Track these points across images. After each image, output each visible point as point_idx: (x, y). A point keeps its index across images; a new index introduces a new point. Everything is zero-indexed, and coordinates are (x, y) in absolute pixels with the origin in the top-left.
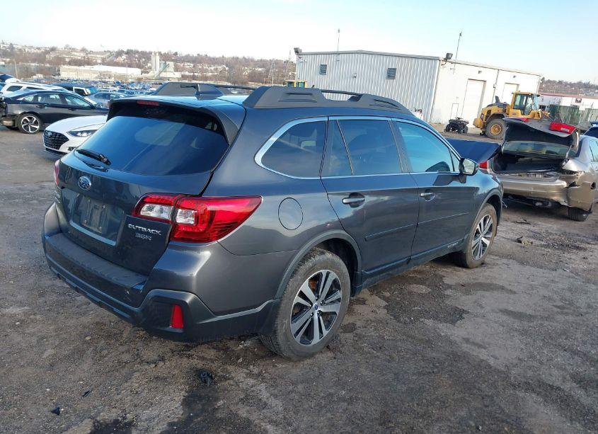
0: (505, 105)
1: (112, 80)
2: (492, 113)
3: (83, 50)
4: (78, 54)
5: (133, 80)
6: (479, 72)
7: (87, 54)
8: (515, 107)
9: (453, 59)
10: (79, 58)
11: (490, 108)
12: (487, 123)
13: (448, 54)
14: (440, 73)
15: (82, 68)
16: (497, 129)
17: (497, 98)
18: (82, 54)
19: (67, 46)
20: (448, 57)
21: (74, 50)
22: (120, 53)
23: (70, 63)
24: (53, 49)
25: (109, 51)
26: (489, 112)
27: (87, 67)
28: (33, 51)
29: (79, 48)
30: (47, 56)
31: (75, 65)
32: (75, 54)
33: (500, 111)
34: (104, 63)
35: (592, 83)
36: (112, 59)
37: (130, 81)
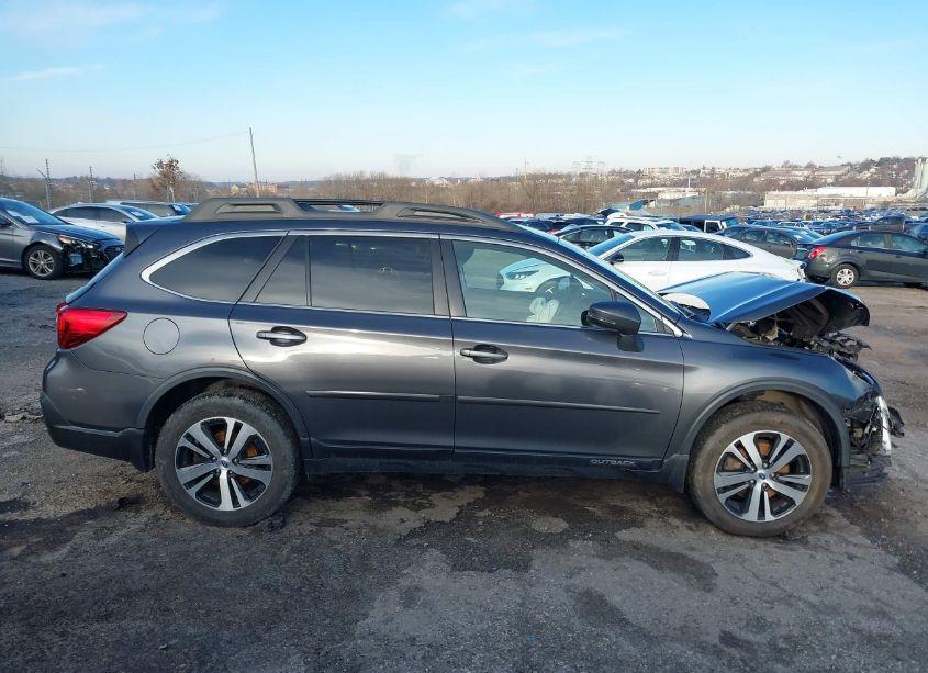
1: (841, 207)
3: (810, 166)
4: (800, 173)
5: (874, 206)
7: (813, 172)
10: (801, 179)
15: (800, 192)
18: (806, 173)
19: (787, 163)
21: (796, 167)
22: (866, 165)
23: (783, 188)
24: (765, 170)
25: (849, 164)
27: (808, 192)
28: (739, 174)
29: (804, 164)
30: (756, 180)
31: (791, 190)
32: (797, 173)
34: (838, 183)
36: (851, 175)
37: (868, 206)
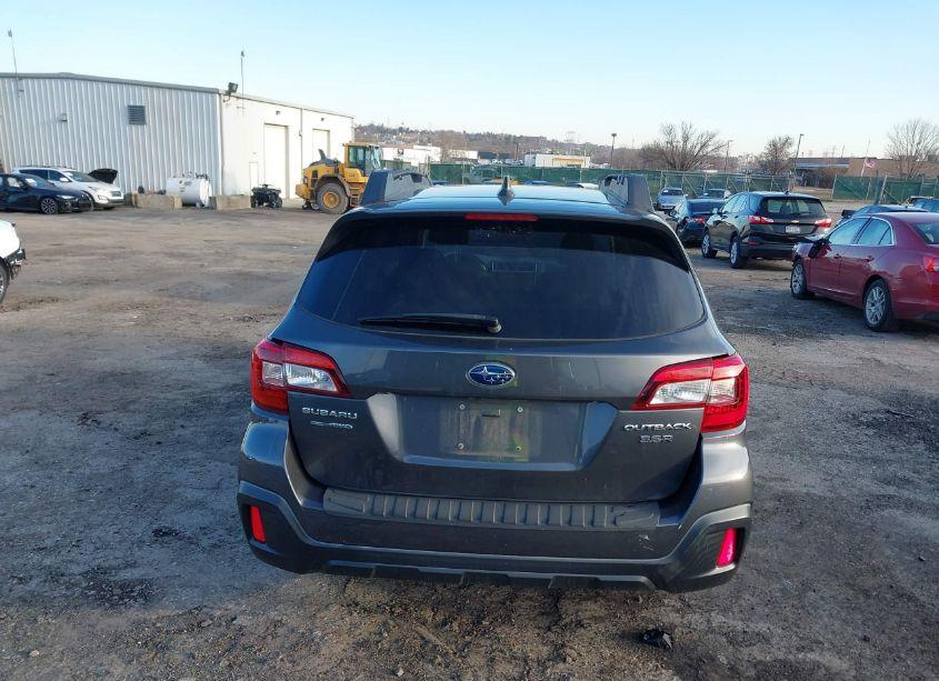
0: (336, 163)
2: (320, 176)
6: (278, 112)
8: (351, 166)
9: (239, 91)
11: (314, 168)
12: (317, 191)
13: (231, 85)
14: (224, 113)
16: (332, 199)
17: (321, 152)
20: (232, 88)
26: (315, 174)
33: (330, 171)
35: (386, 126)
